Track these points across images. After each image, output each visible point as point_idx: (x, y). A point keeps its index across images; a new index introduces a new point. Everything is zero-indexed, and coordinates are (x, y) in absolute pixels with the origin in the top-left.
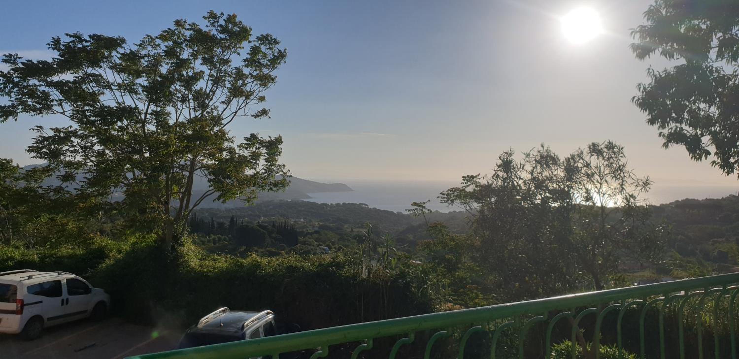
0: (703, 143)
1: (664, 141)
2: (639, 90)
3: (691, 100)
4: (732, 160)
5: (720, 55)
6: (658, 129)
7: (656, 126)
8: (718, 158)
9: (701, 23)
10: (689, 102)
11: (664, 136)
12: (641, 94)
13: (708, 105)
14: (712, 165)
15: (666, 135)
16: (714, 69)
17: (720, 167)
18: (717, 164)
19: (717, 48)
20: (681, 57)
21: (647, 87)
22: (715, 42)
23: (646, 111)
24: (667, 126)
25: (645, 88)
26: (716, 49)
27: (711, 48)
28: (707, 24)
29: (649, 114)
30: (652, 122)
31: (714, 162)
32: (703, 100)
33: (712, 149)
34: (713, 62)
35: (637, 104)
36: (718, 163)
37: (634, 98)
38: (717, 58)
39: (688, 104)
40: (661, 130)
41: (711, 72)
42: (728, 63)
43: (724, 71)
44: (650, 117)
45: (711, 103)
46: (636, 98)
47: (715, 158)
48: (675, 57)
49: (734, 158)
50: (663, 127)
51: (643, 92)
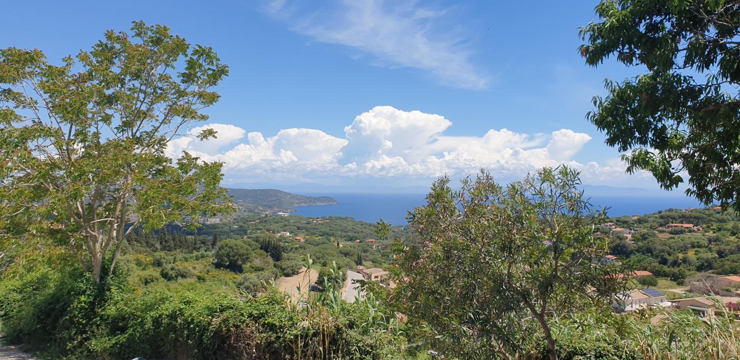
0: (673, 169)
1: (628, 165)
2: (595, 105)
3: (656, 115)
4: (710, 188)
5: (689, 61)
6: (619, 151)
7: (617, 146)
8: (693, 186)
9: (665, 20)
10: (654, 118)
11: (627, 159)
12: (598, 109)
13: (676, 122)
14: (687, 194)
15: (630, 158)
16: (682, 78)
17: (697, 196)
18: (692, 193)
19: (685, 51)
20: (641, 63)
21: (603, 101)
22: (683, 44)
23: (604, 130)
24: (629, 147)
25: (601, 102)
26: (684, 53)
27: (678, 51)
28: (672, 21)
29: (607, 133)
30: (611, 142)
31: (688, 191)
32: (670, 115)
33: (685, 174)
34: (680, 68)
35: (592, 121)
36: (694, 192)
37: (589, 114)
38: (686, 63)
39: (652, 120)
40: (623, 153)
41: (679, 82)
42: (699, 69)
43: (694, 80)
44: (608, 137)
45: (679, 119)
46: (592, 114)
47: (690, 186)
48: (634, 63)
49: (712, 186)
50: (625, 149)
51: (599, 107)
